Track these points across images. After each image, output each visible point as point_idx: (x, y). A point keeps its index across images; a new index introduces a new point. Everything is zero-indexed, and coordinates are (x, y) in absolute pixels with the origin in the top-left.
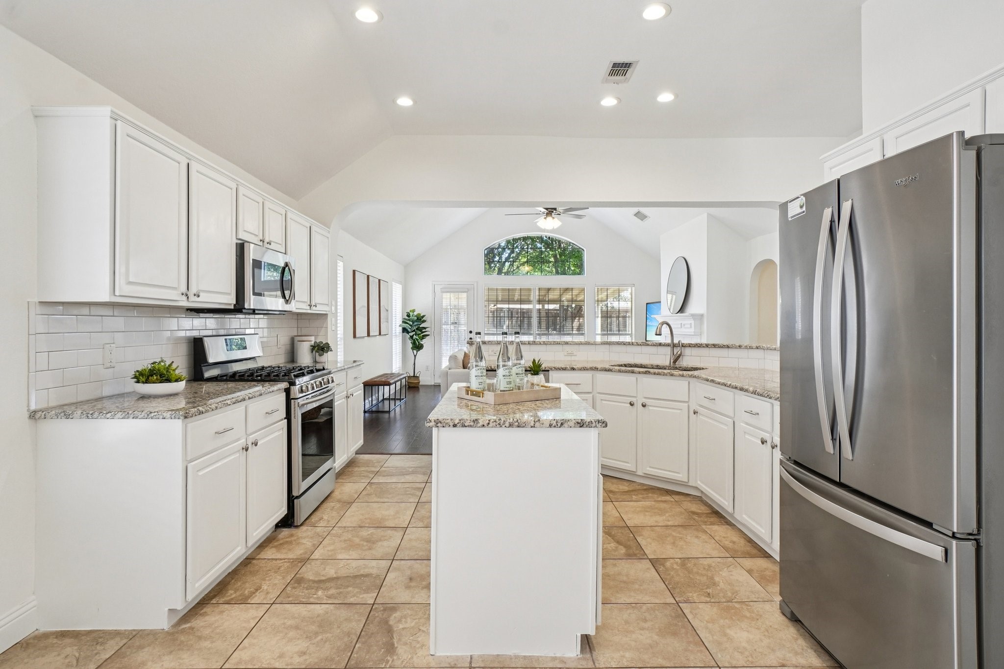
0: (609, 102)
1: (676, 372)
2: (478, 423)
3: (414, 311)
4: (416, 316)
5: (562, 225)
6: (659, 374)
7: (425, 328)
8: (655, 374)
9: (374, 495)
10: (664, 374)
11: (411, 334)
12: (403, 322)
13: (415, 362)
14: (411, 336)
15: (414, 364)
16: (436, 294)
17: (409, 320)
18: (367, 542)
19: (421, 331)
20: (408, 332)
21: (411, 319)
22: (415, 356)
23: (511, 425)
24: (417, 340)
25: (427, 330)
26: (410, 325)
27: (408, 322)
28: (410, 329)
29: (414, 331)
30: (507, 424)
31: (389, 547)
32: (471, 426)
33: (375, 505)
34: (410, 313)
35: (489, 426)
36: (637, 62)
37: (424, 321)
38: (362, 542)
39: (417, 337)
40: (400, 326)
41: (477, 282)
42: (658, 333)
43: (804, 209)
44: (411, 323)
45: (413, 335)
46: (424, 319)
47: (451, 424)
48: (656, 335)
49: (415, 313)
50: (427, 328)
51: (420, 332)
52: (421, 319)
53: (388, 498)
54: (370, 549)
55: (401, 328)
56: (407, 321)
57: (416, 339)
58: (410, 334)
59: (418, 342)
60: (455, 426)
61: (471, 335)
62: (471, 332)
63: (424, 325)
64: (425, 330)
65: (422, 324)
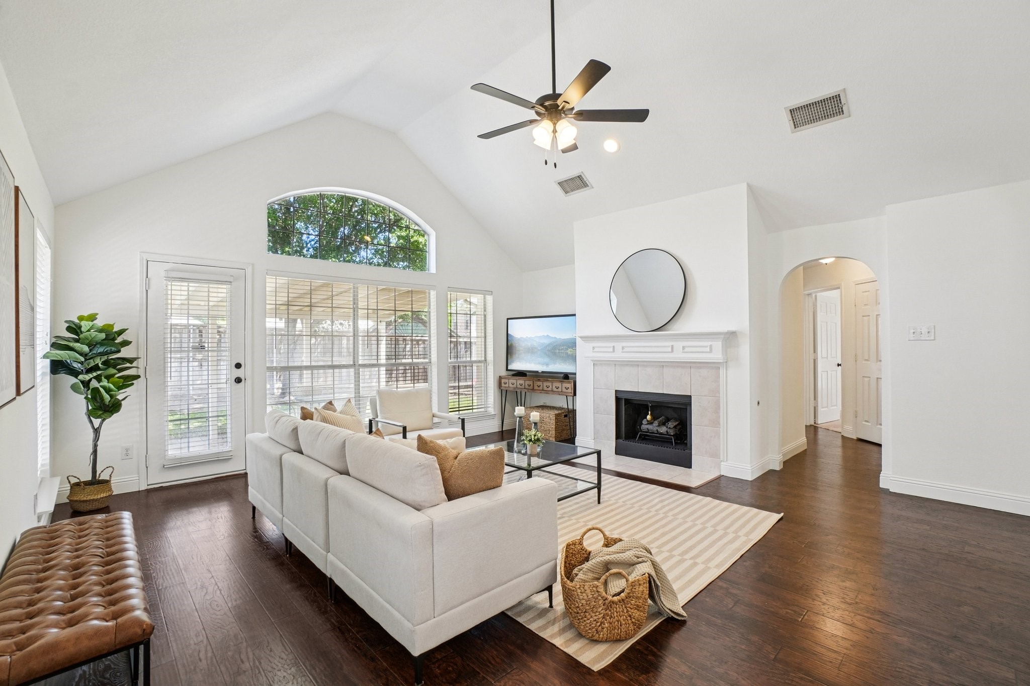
3: (92, 317)
4: (101, 331)
7: (131, 361)
11: (87, 377)
12: (54, 345)
13: (95, 446)
14: (82, 382)
15: (95, 452)
16: (153, 283)
17: (77, 341)
19: (114, 367)
20: (75, 373)
21: (86, 338)
22: (97, 431)
24: (108, 391)
25: (134, 364)
26: (81, 354)
27: (77, 345)
28: (82, 363)
29: (96, 368)
34: (83, 323)
37: (126, 343)
39: (105, 383)
40: (45, 357)
41: (252, 266)
44: (86, 349)
45: (90, 380)
46: (123, 337)
49: (100, 323)
50: (136, 359)
51: (114, 371)
52: (114, 339)
55: (47, 362)
56: (71, 344)
57: (104, 387)
58: (81, 377)
59: (111, 396)
61: (239, 373)
62: (238, 366)
63: (125, 353)
64: (128, 365)
65: (119, 351)
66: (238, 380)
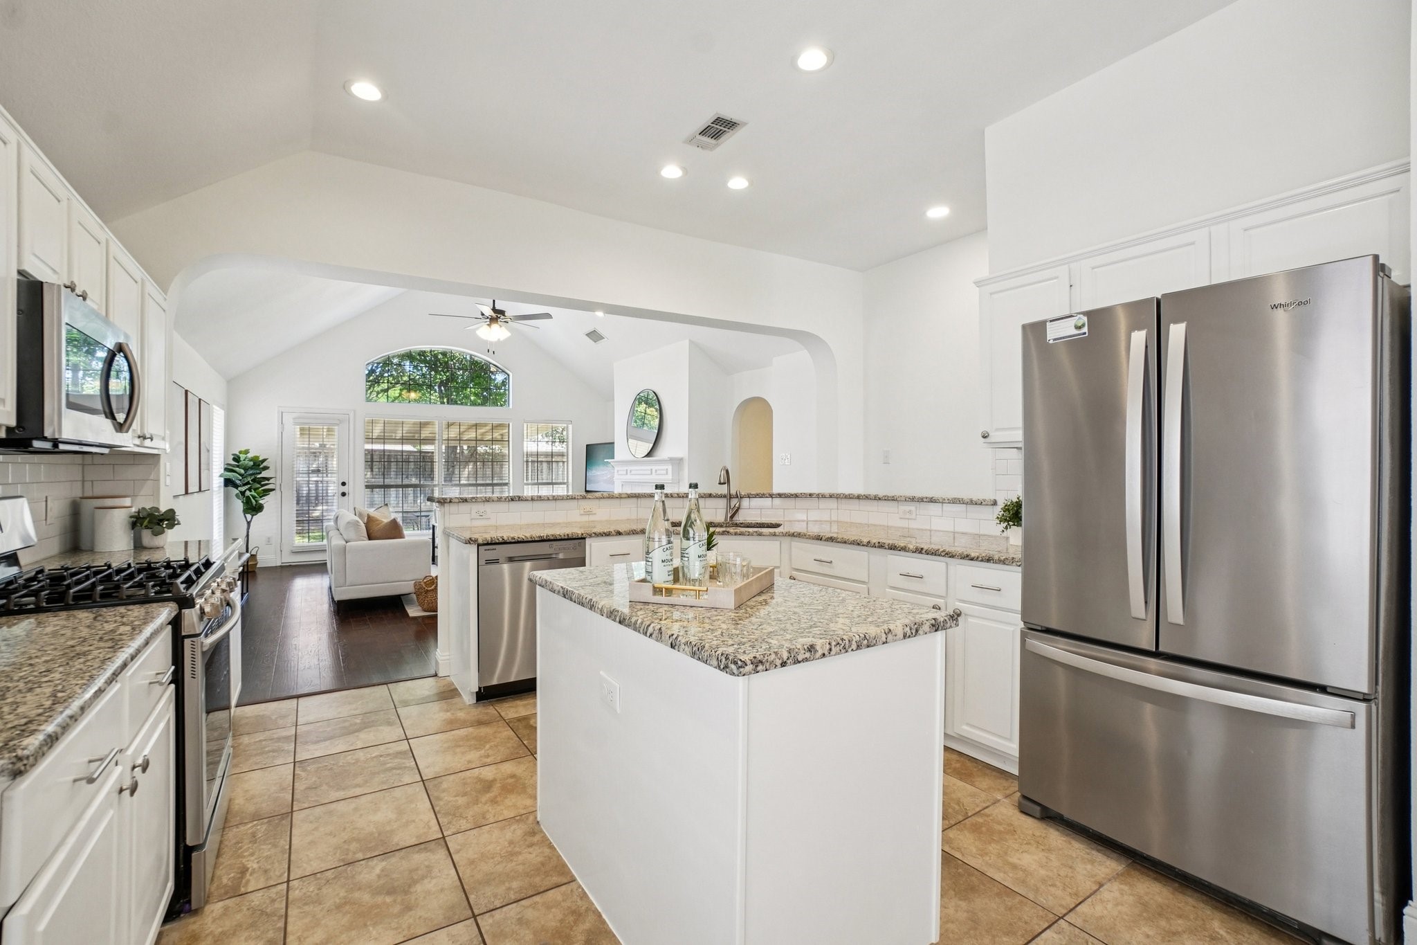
0: (671, 172)
1: (731, 530)
2: (816, 651)
3: (247, 452)
4: (251, 460)
5: (510, 336)
6: (741, 534)
7: (268, 479)
8: (736, 534)
9: (325, 787)
10: (750, 534)
11: (243, 489)
12: (226, 470)
13: (248, 532)
14: (241, 492)
15: (248, 536)
16: (285, 426)
17: (238, 466)
18: (389, 893)
19: (259, 483)
20: (236, 486)
21: (243, 465)
22: (249, 523)
23: (859, 647)
24: (254, 497)
25: (271, 481)
26: (240, 475)
27: (237, 469)
28: (240, 480)
29: (248, 483)
30: (854, 647)
31: (442, 890)
32: (806, 660)
33: (341, 807)
34: (241, 455)
35: (832, 653)
36: (745, 124)
37: (266, 468)
38: (379, 899)
39: (253, 493)
40: (221, 476)
41: (355, 411)
42: (722, 481)
43: (1085, 329)
44: (242, 471)
45: (245, 491)
46: (265, 464)
47: (778, 662)
48: (720, 483)
49: (250, 455)
50: (271, 478)
51: (259, 486)
52: (259, 465)
53: (358, 786)
54: (408, 908)
55: (222, 479)
56: (234, 469)
57: (252, 495)
58: (240, 488)
59: (256, 501)
60: (784, 664)
61: (344, 489)
62: (344, 484)
63: (264, 474)
64: (267, 482)
65: (261, 473)
66: (344, 494)
